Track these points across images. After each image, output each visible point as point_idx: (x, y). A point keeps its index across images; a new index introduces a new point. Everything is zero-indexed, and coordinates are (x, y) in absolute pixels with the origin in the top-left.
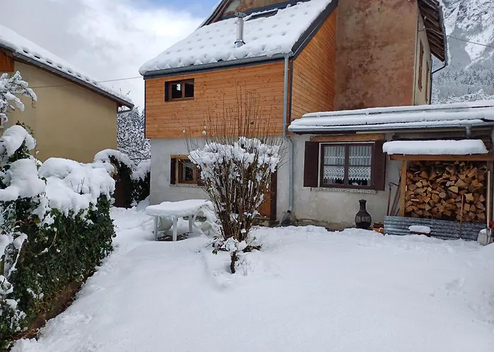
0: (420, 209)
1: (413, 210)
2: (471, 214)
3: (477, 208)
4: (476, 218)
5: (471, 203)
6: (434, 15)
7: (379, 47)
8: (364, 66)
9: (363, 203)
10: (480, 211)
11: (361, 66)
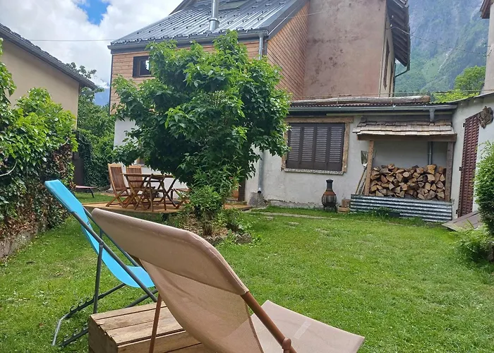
0: (384, 188)
1: (378, 189)
2: (431, 192)
3: (437, 187)
4: (436, 196)
5: (432, 183)
6: (401, 15)
7: (349, 41)
8: (334, 58)
9: (330, 182)
10: (439, 190)
11: (331, 59)
